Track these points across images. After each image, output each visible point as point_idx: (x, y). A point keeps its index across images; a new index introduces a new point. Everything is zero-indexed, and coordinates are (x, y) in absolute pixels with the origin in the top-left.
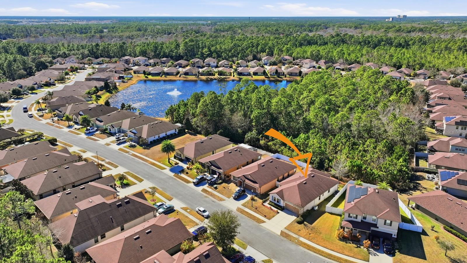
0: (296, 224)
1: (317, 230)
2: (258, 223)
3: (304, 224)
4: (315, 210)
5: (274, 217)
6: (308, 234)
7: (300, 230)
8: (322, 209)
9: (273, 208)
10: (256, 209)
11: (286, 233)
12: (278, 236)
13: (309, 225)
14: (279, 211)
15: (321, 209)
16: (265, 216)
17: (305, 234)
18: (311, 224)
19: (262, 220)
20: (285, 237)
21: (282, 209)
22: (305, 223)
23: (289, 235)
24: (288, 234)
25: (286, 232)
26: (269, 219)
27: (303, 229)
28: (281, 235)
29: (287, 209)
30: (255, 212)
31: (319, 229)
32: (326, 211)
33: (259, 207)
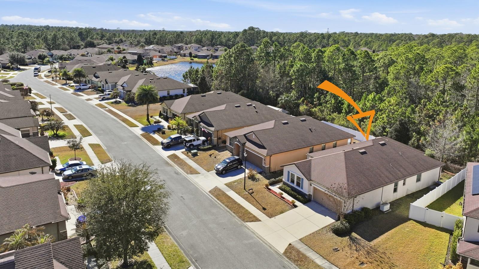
0: (331, 235)
1: (383, 256)
2: (243, 220)
3: (351, 239)
4: (383, 212)
5: (282, 212)
6: (358, 263)
7: (336, 250)
8: (400, 211)
9: (285, 195)
10: (250, 196)
11: (298, 252)
12: (277, 256)
13: (363, 242)
14: (297, 203)
15: (397, 212)
16: (264, 209)
17: (349, 260)
18: (370, 240)
19: (254, 216)
20: (295, 261)
21: (306, 200)
22: (354, 234)
23: (306, 257)
24: (303, 255)
25: (301, 250)
26: (271, 216)
27: (347, 249)
28: (285, 253)
29: (317, 203)
30: (246, 199)
31: (388, 255)
32: (410, 217)
33: (258, 192)
